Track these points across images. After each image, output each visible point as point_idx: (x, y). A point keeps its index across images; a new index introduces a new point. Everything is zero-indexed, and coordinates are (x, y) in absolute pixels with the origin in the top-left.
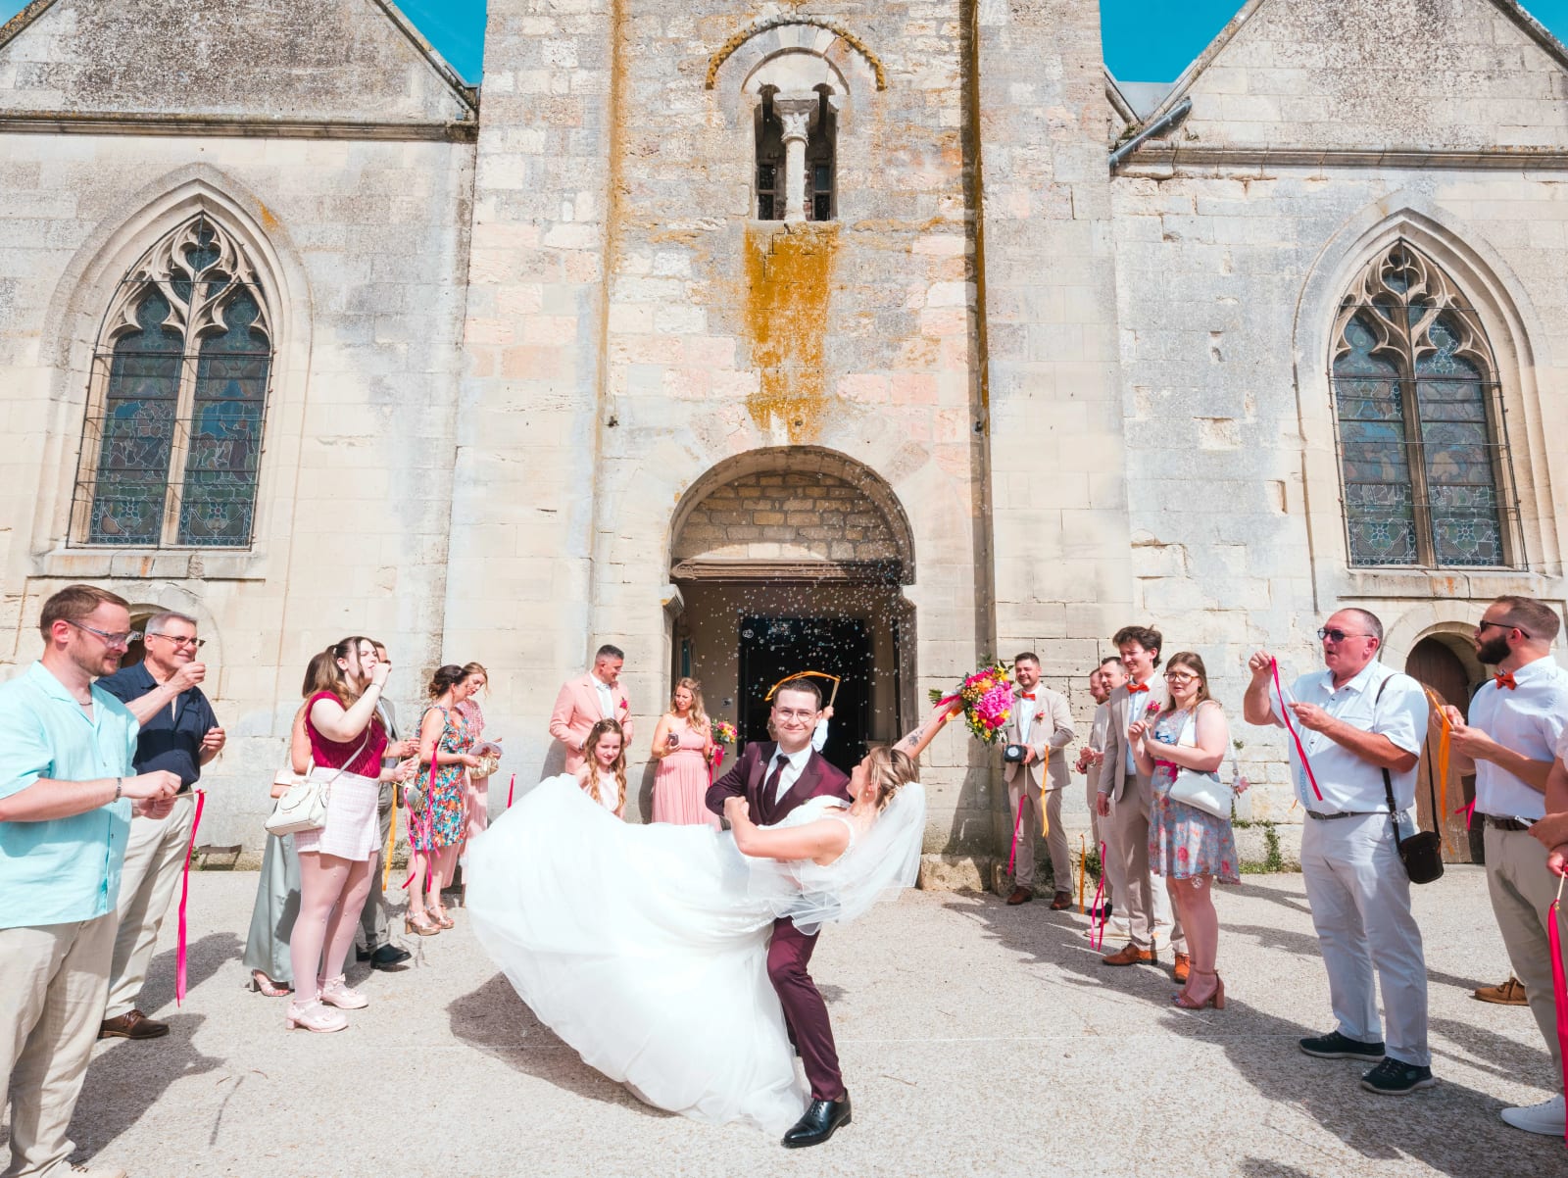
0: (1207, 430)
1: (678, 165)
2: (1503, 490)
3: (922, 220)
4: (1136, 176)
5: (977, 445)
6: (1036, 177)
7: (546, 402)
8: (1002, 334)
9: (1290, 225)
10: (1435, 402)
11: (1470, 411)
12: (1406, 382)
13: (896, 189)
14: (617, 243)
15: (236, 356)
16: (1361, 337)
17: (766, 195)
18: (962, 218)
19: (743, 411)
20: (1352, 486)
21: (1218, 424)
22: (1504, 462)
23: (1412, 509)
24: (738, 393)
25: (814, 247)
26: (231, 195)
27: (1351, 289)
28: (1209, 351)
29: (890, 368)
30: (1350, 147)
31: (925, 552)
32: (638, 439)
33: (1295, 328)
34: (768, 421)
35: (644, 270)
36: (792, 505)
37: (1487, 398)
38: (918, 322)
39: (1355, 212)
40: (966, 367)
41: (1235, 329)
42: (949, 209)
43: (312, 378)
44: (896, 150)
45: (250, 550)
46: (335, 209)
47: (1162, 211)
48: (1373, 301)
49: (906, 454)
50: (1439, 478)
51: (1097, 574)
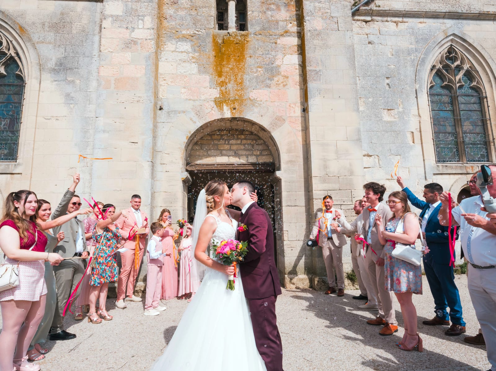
0: (385, 113)
1: (186, 9)
2: (488, 135)
3: (281, 31)
4: (358, 20)
5: (303, 117)
6: (324, 14)
7: (133, 99)
8: (312, 74)
9: (413, 39)
10: (464, 104)
11: (476, 107)
12: (454, 96)
13: (271, 19)
14: (162, 38)
15: (9, 85)
16: (438, 81)
17: (220, 24)
18: (296, 31)
19: (213, 104)
20: (437, 134)
21: (389, 111)
22: (489, 125)
23: (457, 142)
24: (211, 97)
25: (240, 41)
26: (6, 21)
27: (434, 62)
28: (385, 84)
29: (270, 87)
30: (434, 11)
31: (284, 157)
32: (171, 115)
33: (416, 76)
34: (223, 108)
35: (173, 49)
36: (232, 142)
37: (482, 102)
38: (280, 70)
39: (436, 35)
40: (298, 87)
41: (394, 76)
42: (291, 27)
43: (41, 93)
44: (270, 4)
45: (16, 162)
46: (49, 27)
47: (368, 33)
48: (442, 67)
49: (276, 121)
50: (466, 131)
51: (351, 165)
